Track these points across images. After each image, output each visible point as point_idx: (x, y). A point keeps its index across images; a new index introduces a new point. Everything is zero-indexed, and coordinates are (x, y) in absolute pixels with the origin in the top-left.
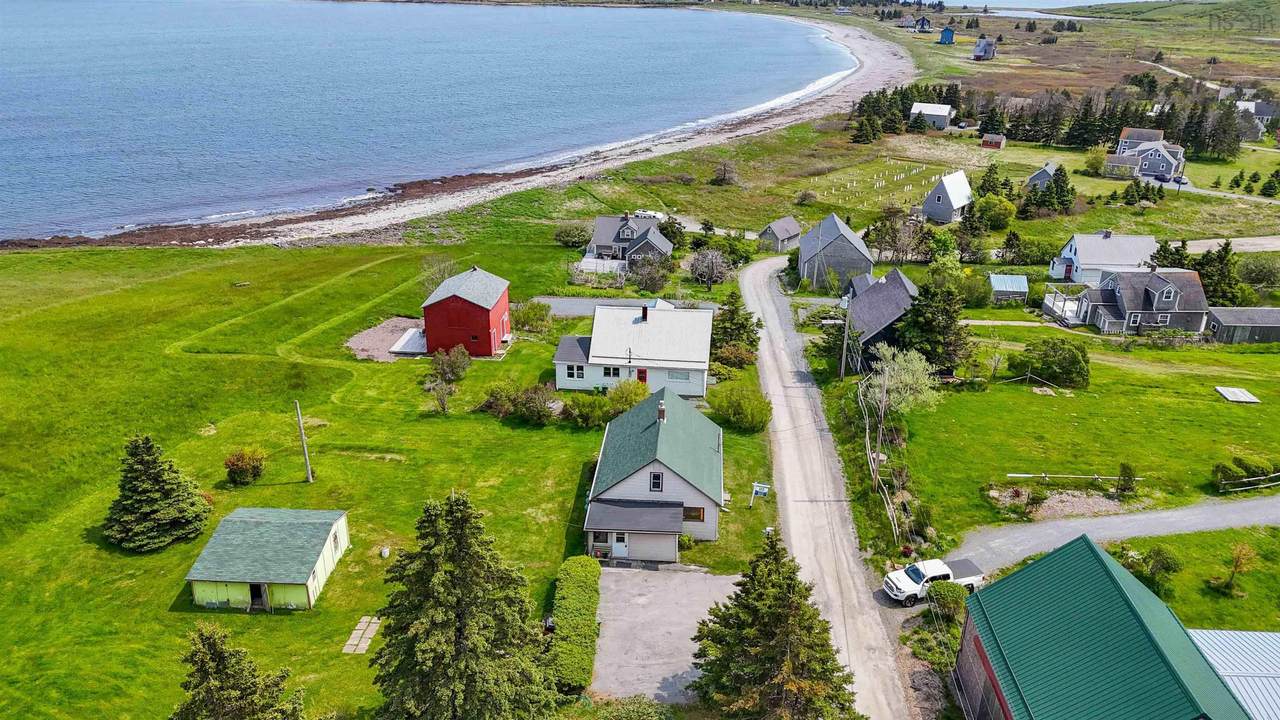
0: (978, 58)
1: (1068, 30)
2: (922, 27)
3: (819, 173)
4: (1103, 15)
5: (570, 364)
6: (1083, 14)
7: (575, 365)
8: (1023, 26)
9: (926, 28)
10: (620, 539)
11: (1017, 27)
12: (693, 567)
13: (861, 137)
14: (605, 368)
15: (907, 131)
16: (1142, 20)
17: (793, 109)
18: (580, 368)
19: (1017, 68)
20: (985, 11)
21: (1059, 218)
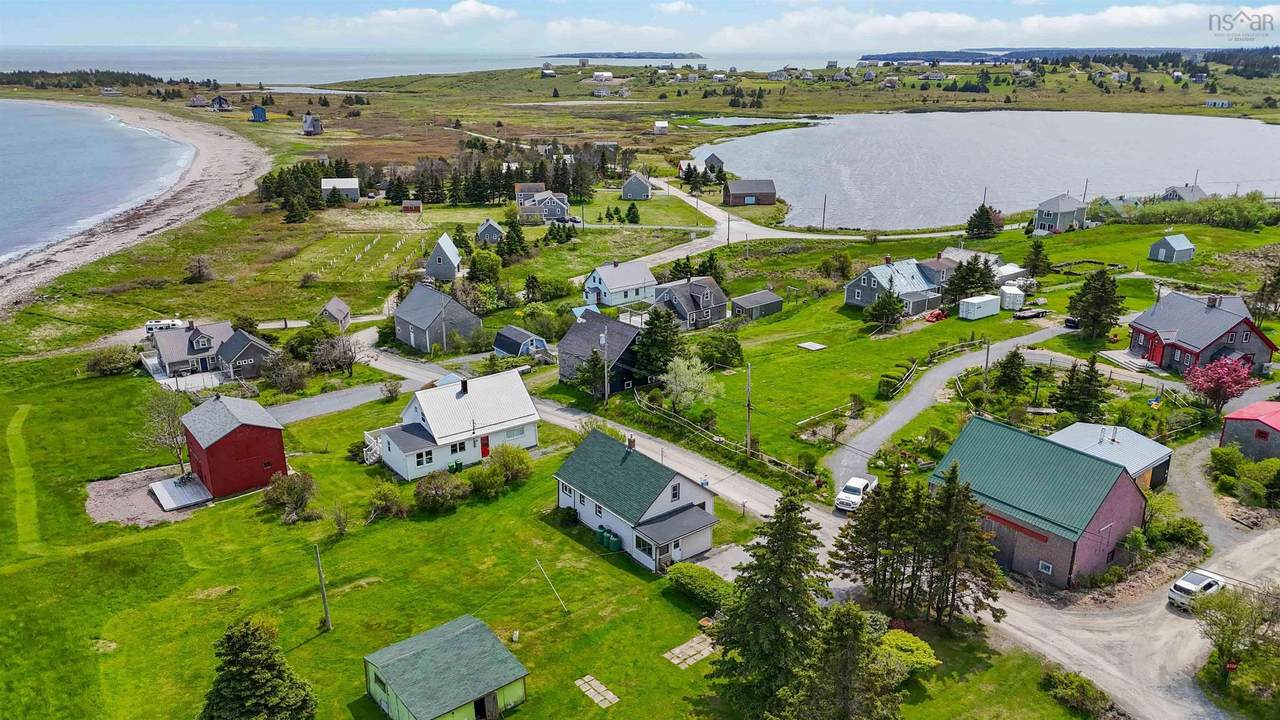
0: (308, 134)
1: (357, 103)
2: (221, 106)
3: (289, 256)
4: (371, 89)
5: (419, 452)
6: (350, 88)
7: (423, 451)
8: (315, 101)
9: (225, 106)
10: (677, 546)
11: (310, 102)
12: (724, 547)
13: (295, 216)
14: (452, 446)
15: (329, 207)
16: (407, 92)
17: (174, 198)
18: (429, 453)
19: (351, 140)
20: (261, 88)
21: (526, 261)
